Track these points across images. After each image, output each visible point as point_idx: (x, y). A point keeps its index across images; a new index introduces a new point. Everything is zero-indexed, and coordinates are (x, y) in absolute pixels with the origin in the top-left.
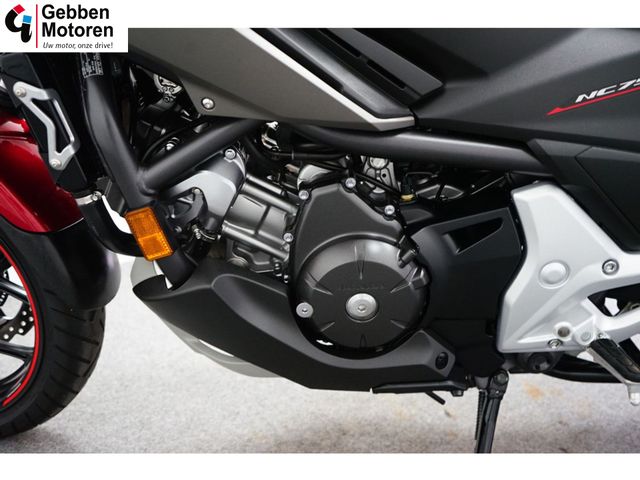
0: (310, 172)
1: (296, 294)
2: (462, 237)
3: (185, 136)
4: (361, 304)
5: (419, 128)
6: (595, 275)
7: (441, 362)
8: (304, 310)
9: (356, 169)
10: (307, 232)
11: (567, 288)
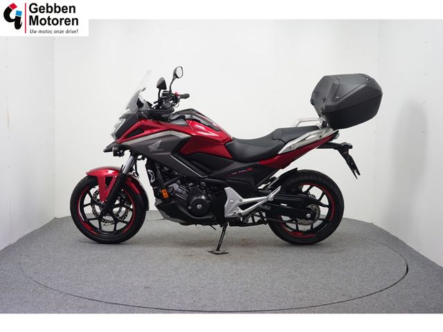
0: (191, 184)
1: (188, 205)
2: (216, 195)
3: (172, 178)
4: (199, 206)
5: (208, 177)
6: (238, 202)
7: (214, 218)
8: (190, 208)
9: (199, 184)
10: (191, 194)
11: (234, 205)
